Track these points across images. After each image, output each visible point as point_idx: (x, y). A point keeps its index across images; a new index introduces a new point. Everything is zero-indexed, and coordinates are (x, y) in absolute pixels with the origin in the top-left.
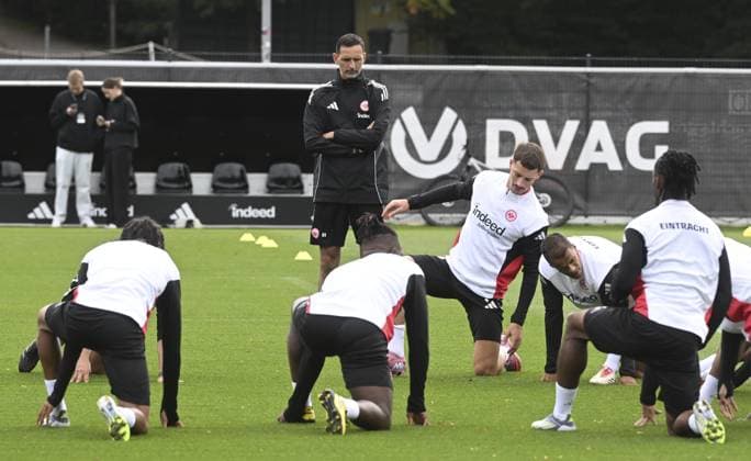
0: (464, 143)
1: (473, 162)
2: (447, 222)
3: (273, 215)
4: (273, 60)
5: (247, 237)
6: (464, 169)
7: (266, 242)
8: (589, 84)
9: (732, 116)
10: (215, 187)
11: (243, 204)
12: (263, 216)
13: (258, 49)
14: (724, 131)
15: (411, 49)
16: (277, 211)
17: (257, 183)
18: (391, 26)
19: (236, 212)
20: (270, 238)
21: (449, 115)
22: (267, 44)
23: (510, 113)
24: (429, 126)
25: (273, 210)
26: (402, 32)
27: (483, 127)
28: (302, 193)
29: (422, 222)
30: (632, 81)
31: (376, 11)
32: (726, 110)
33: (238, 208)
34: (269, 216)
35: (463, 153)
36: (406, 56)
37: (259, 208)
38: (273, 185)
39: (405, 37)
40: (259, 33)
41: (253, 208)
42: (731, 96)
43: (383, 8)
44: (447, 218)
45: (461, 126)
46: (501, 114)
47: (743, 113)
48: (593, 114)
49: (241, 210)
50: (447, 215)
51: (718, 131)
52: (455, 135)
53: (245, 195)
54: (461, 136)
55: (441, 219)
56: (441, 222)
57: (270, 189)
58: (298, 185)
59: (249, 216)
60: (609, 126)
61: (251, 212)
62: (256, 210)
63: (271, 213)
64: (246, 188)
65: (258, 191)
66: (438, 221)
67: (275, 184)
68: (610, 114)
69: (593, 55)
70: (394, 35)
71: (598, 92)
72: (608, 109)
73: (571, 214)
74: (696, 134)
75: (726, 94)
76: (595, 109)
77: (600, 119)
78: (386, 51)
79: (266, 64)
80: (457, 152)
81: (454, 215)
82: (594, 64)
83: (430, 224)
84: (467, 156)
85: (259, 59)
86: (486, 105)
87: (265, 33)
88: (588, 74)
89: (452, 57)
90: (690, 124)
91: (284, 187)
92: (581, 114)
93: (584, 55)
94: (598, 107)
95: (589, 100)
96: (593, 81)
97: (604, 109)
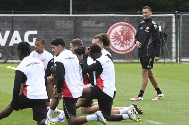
9: (57, 29)
14: (54, 33)
32: (55, 27)
48: (14, 29)
60: (19, 32)
69: (14, 11)
71: (16, 22)
72: (19, 27)
73: (8, 59)
75: (55, 22)
76: (15, 27)
77: (16, 30)
88: (13, 17)
90: (44, 31)
92: (11, 29)
93: (11, 11)
94: (16, 27)
95: (13, 25)
96: (14, 18)
97: (18, 27)
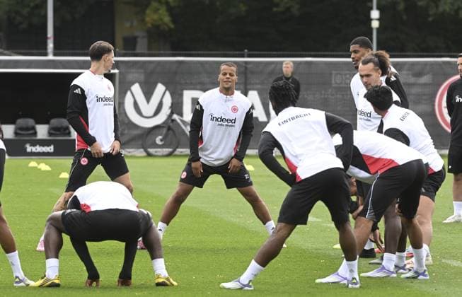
0: (170, 105)
1: (175, 117)
2: (159, 154)
3: (52, 150)
4: (55, 55)
5: (33, 164)
6: (170, 121)
7: (44, 167)
8: (246, 68)
9: (335, 88)
10: (16, 134)
11: (34, 144)
12: (46, 151)
13: (45, 48)
14: (330, 96)
15: (150, 48)
16: (54, 147)
17: (42, 131)
18: (137, 33)
19: (29, 149)
20: (46, 164)
21: (160, 88)
22: (51, 45)
23: (198, 87)
24: (148, 95)
25: (52, 147)
26: (143, 37)
27: (181, 95)
28: (70, 136)
29: (144, 154)
30: (273, 66)
31: (128, 25)
32: (331, 84)
33: (31, 146)
34: (50, 151)
35: (169, 112)
36: (146, 52)
37: (43, 146)
38: (52, 132)
39: (145, 41)
40: (46, 38)
41: (40, 146)
42: (333, 76)
43: (132, 23)
44: (159, 152)
45: (168, 95)
46: (192, 87)
47: (341, 85)
48: (248, 87)
49: (32, 147)
50: (159, 150)
51: (326, 96)
52: (164, 100)
53: (34, 138)
54: (168, 100)
55: (156, 152)
56: (156, 154)
57: (50, 134)
58: (67, 131)
59: (38, 151)
60: (259, 93)
61: (39, 149)
62: (42, 147)
63: (51, 149)
64: (35, 134)
65: (43, 135)
66: (154, 153)
67: (54, 131)
68: (259, 86)
69: (249, 50)
70: (139, 40)
71: (252, 73)
72: (259, 84)
74: (312, 99)
75: (331, 74)
76: (250, 84)
77: (253, 89)
78: (134, 49)
79: (51, 57)
80: (166, 111)
81: (164, 150)
82: (249, 56)
83: (149, 155)
84: (172, 113)
85: (46, 54)
86: (183, 82)
87: (50, 38)
88: (246, 62)
89: (174, 52)
90: (309, 92)
91: (58, 133)
92: (242, 87)
93: (243, 50)
94: (252, 82)
95: (246, 78)
96: (249, 66)
97: (256, 84)
